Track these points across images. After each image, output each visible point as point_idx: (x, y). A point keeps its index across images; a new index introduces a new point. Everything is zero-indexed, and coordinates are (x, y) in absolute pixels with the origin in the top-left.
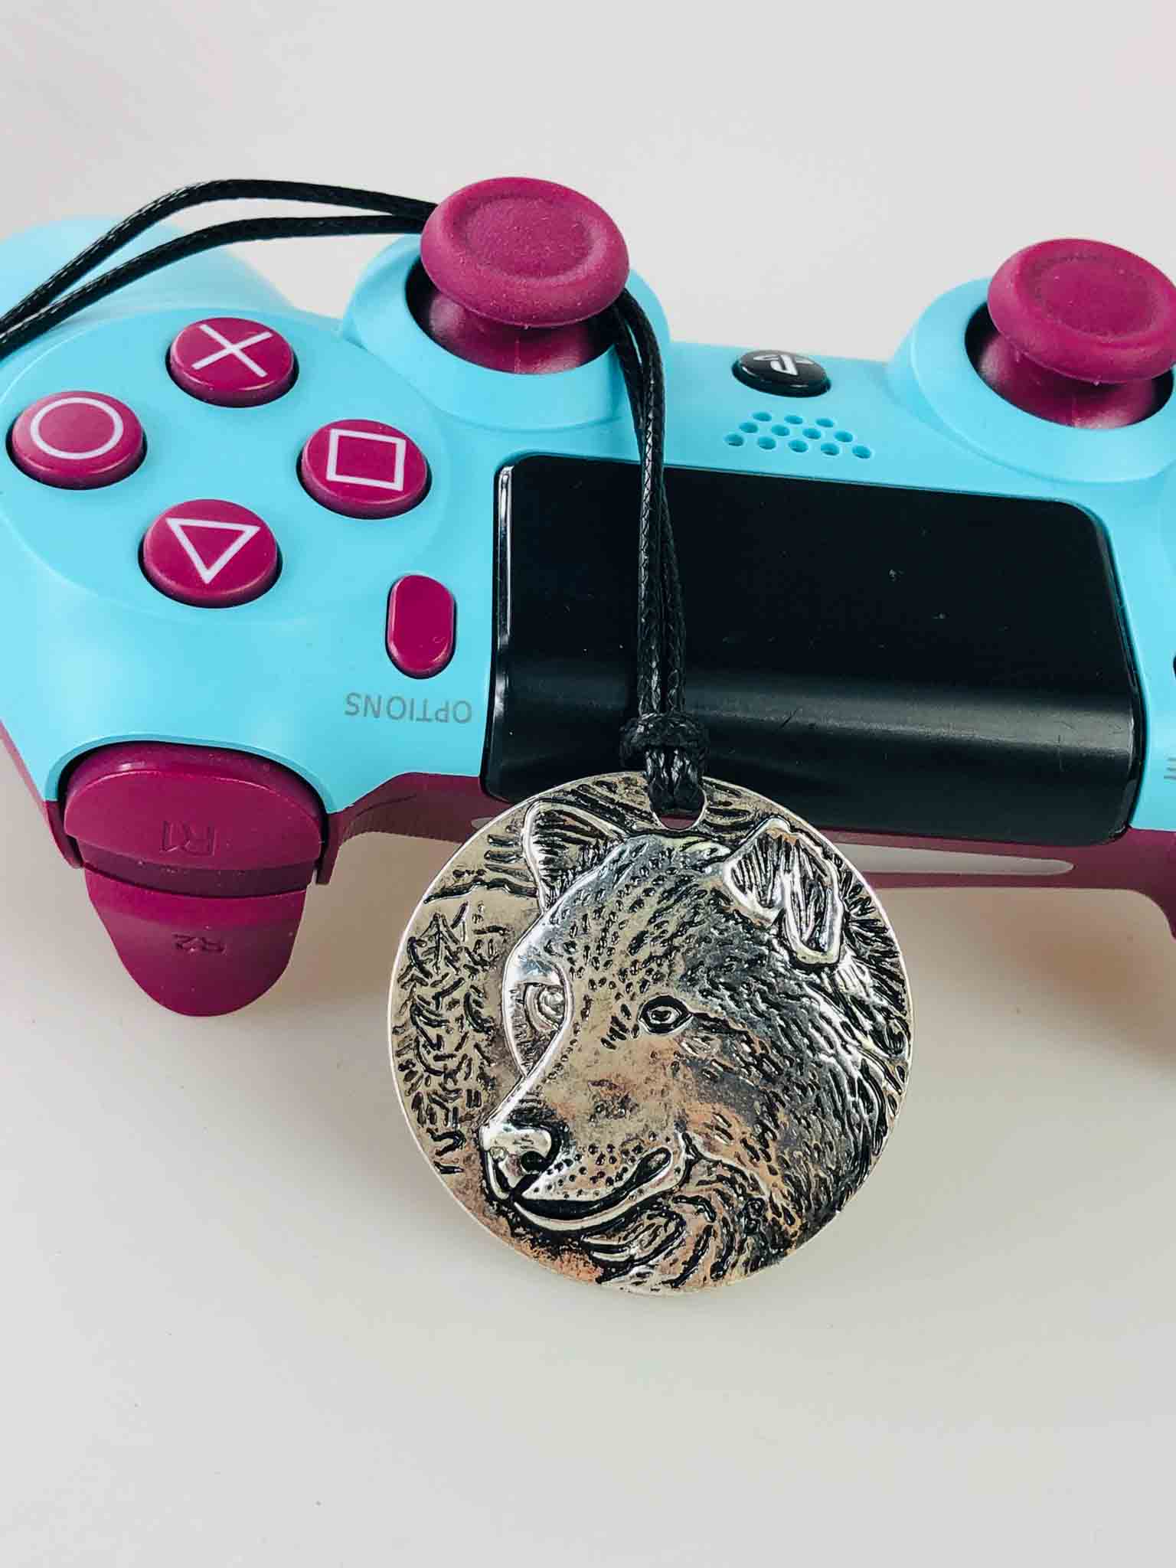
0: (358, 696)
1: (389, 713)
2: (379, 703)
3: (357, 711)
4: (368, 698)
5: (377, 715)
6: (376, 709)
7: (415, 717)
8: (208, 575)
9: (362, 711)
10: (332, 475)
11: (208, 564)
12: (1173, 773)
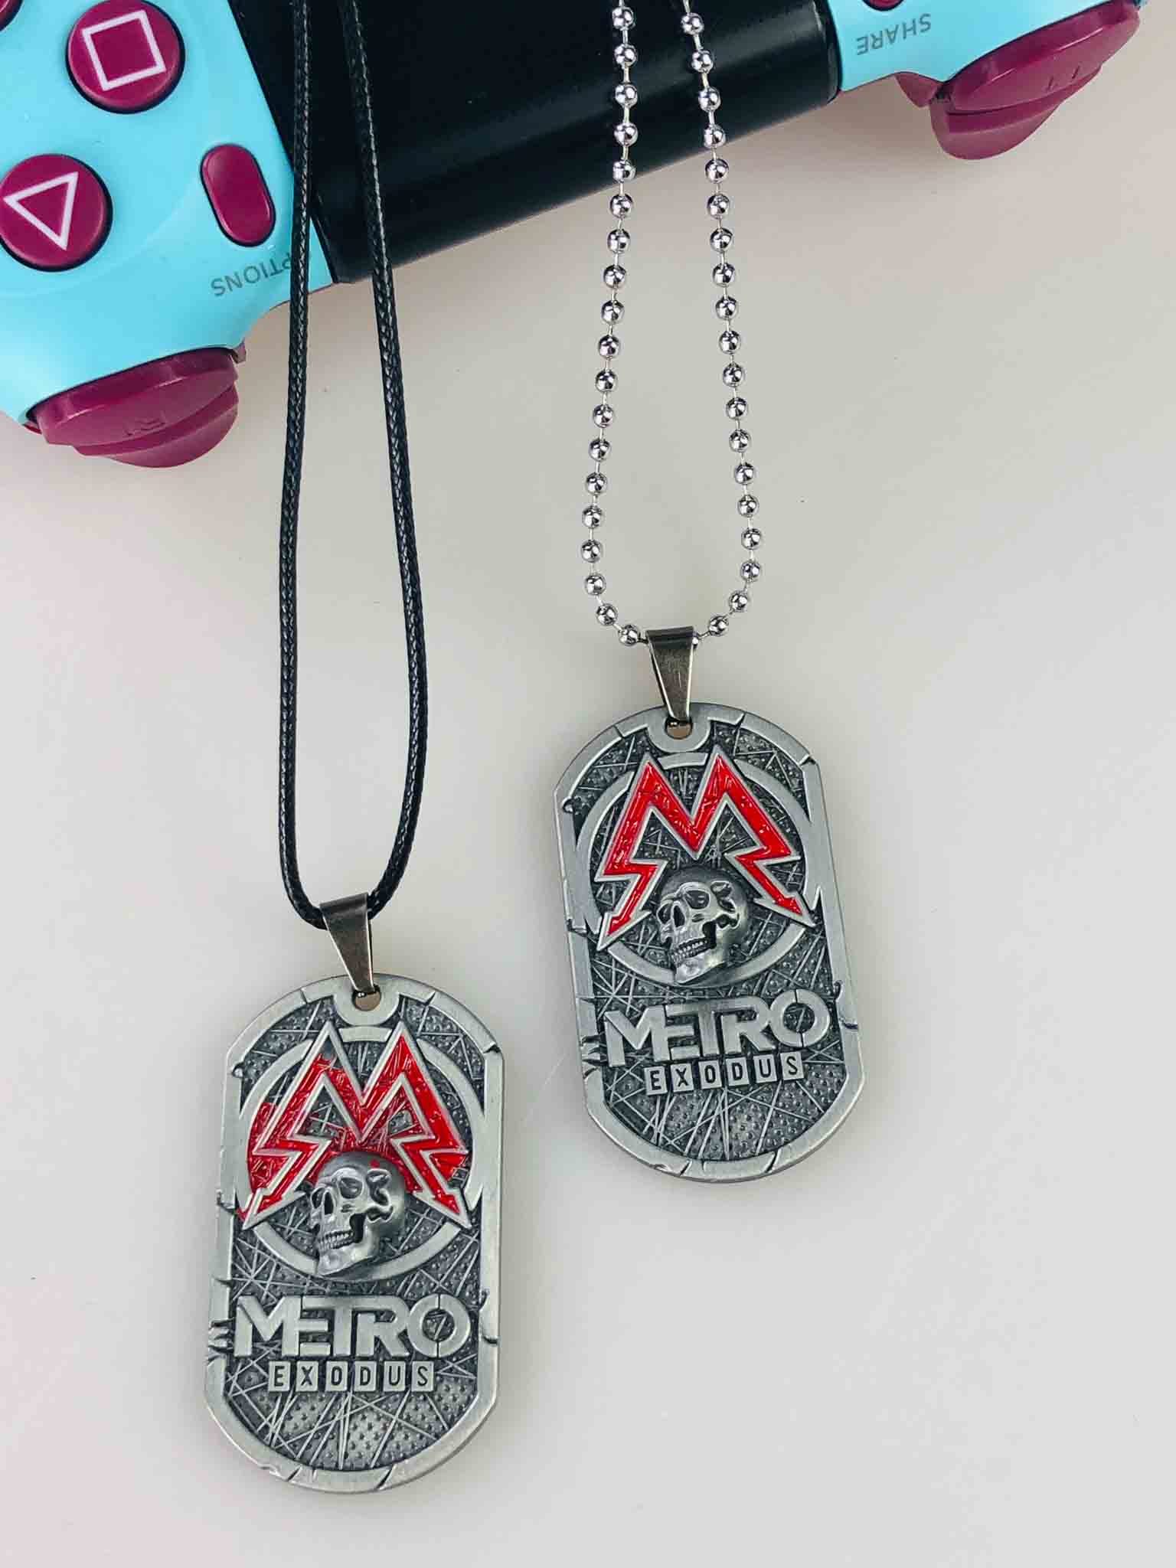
0: (220, 280)
1: (248, 281)
2: (238, 277)
3: (224, 289)
4: (227, 278)
5: (240, 285)
6: (237, 281)
7: (268, 272)
8: (61, 241)
9: (228, 290)
10: (106, 85)
11: (57, 230)
12: (864, 49)
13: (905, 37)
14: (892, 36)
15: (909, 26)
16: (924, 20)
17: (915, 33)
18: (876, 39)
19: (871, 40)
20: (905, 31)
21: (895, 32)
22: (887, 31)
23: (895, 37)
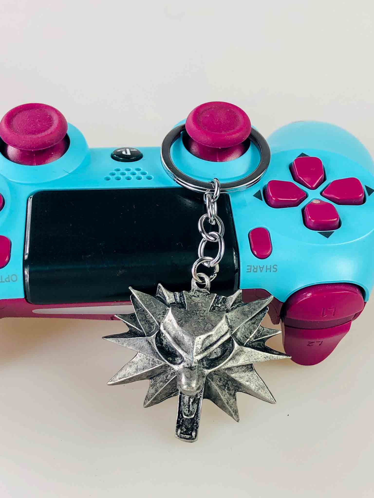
12: (249, 270)
13: (266, 271)
14: (261, 269)
15: (269, 267)
16: (275, 267)
17: (270, 271)
18: (255, 268)
19: (253, 268)
20: (267, 269)
21: (263, 268)
22: (259, 266)
23: (262, 269)
